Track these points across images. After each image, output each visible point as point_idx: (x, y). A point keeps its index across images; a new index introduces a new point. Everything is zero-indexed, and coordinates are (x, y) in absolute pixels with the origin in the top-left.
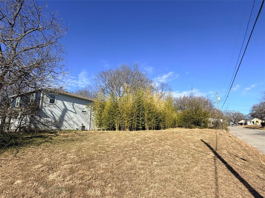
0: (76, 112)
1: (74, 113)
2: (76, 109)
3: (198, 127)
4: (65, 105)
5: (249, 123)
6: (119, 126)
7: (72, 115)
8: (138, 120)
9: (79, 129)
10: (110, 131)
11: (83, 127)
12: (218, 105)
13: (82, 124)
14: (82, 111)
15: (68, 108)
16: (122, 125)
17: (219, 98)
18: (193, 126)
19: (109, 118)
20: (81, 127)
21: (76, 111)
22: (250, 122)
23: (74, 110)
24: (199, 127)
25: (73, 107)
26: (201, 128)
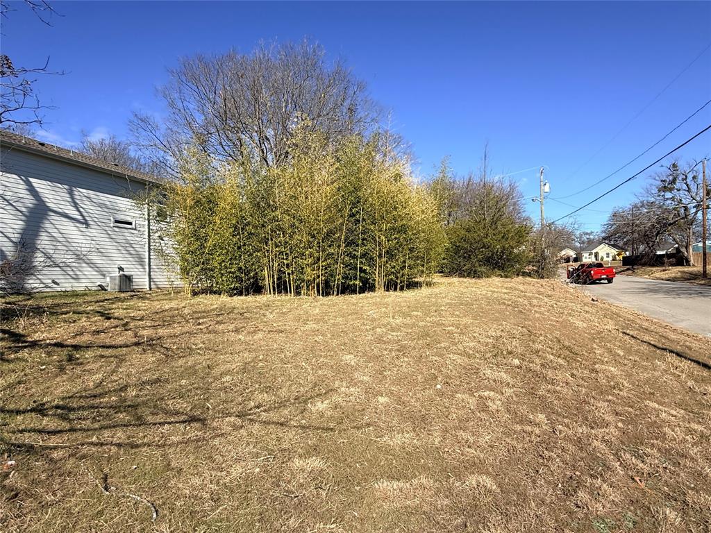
0: (87, 218)
1: (78, 225)
2: (86, 206)
3: (500, 273)
4: (37, 192)
5: (586, 258)
6: (279, 279)
7: (70, 229)
8: (349, 255)
9: (109, 289)
10: (243, 298)
11: (127, 279)
12: (543, 208)
13: (121, 269)
14: (117, 222)
15: (49, 205)
16: (289, 274)
17: (547, 188)
18: (483, 269)
19: (239, 248)
20: (118, 278)
21: (85, 214)
22: (589, 255)
23: (77, 213)
24: (502, 274)
25: (69, 200)
26: (506, 277)
